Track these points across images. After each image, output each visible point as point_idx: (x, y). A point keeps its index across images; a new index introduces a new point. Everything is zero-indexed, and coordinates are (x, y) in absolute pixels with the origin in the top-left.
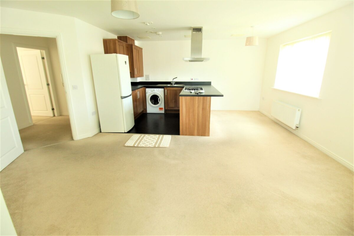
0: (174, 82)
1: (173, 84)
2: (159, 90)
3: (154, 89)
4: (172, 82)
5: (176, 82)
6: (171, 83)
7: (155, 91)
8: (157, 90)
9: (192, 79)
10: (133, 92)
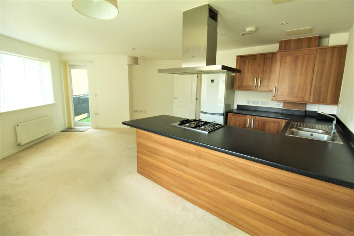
10: (229, 114)
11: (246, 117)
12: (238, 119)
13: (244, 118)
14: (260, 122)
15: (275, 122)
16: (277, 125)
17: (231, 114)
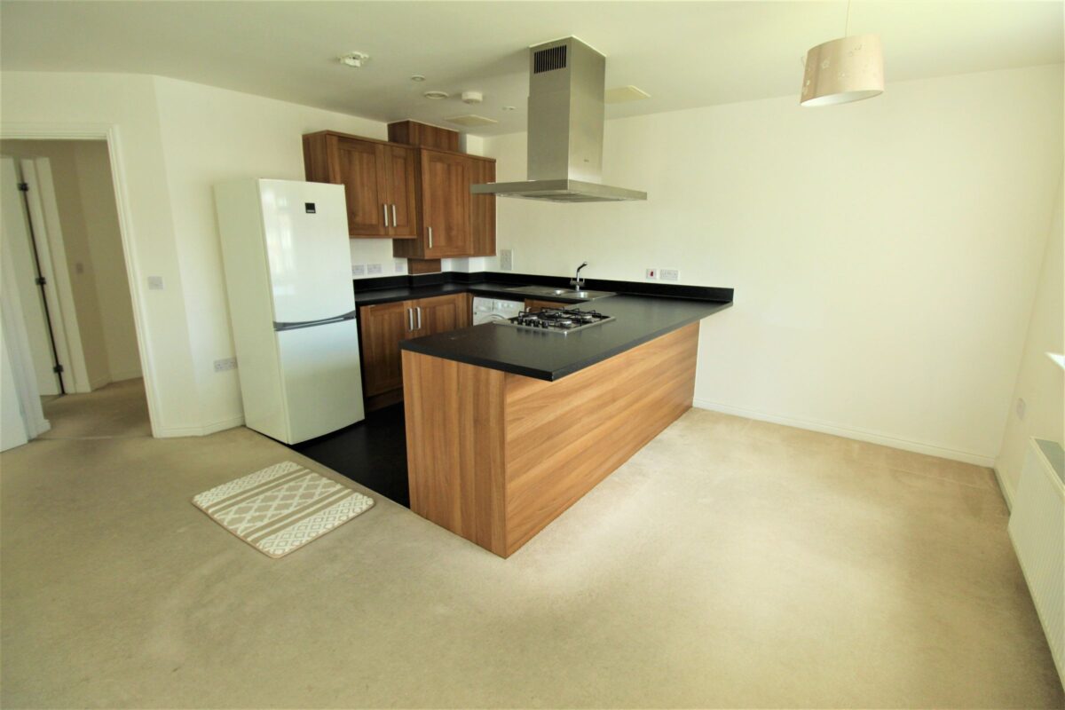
0: (581, 280)
1: (578, 287)
2: (508, 306)
3: (496, 301)
4: (575, 279)
5: (588, 281)
6: (572, 282)
7: (497, 309)
8: (502, 306)
9: (652, 274)
10: (362, 308)
11: (402, 305)
12: (386, 317)
13: (397, 310)
14: (428, 310)
15: (448, 303)
16: (451, 306)
17: (369, 306)
